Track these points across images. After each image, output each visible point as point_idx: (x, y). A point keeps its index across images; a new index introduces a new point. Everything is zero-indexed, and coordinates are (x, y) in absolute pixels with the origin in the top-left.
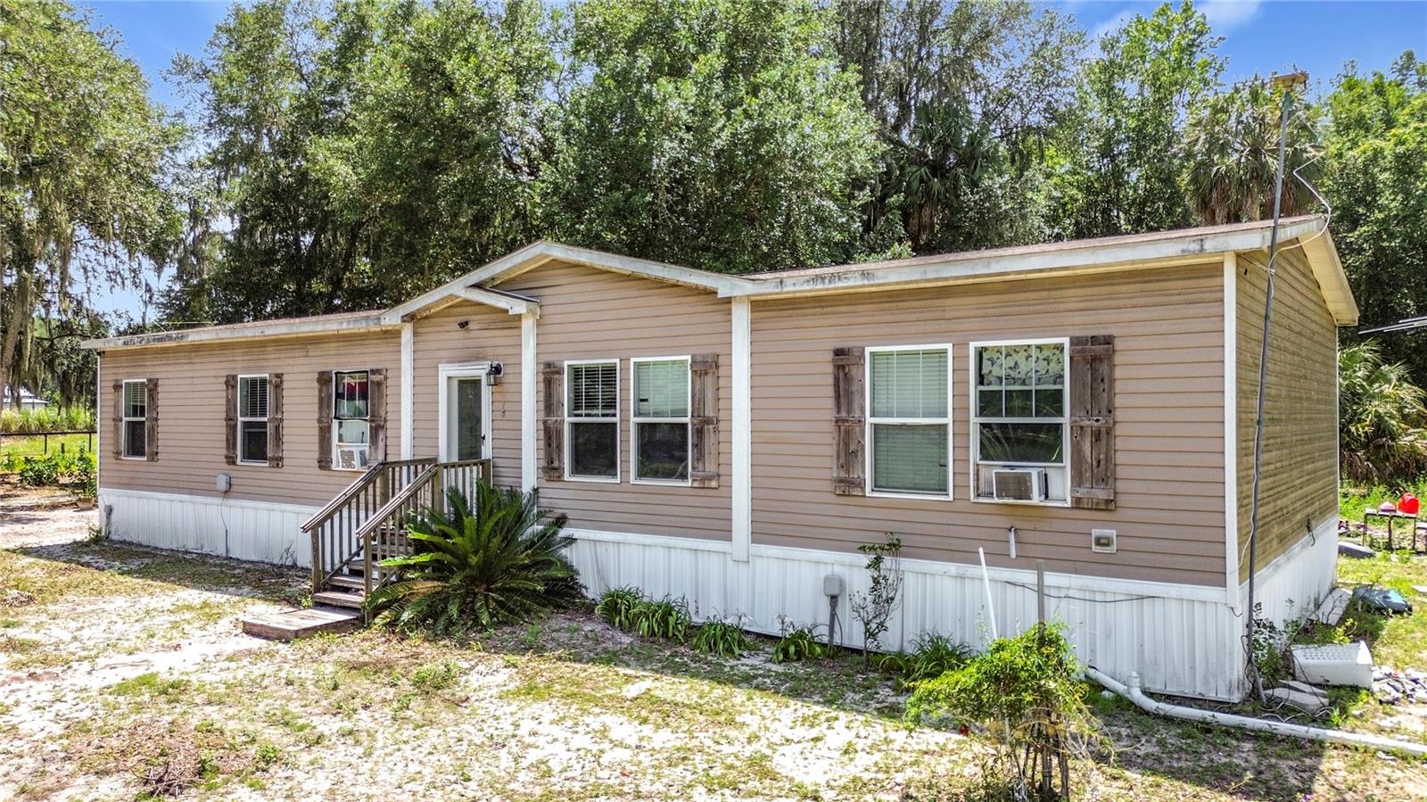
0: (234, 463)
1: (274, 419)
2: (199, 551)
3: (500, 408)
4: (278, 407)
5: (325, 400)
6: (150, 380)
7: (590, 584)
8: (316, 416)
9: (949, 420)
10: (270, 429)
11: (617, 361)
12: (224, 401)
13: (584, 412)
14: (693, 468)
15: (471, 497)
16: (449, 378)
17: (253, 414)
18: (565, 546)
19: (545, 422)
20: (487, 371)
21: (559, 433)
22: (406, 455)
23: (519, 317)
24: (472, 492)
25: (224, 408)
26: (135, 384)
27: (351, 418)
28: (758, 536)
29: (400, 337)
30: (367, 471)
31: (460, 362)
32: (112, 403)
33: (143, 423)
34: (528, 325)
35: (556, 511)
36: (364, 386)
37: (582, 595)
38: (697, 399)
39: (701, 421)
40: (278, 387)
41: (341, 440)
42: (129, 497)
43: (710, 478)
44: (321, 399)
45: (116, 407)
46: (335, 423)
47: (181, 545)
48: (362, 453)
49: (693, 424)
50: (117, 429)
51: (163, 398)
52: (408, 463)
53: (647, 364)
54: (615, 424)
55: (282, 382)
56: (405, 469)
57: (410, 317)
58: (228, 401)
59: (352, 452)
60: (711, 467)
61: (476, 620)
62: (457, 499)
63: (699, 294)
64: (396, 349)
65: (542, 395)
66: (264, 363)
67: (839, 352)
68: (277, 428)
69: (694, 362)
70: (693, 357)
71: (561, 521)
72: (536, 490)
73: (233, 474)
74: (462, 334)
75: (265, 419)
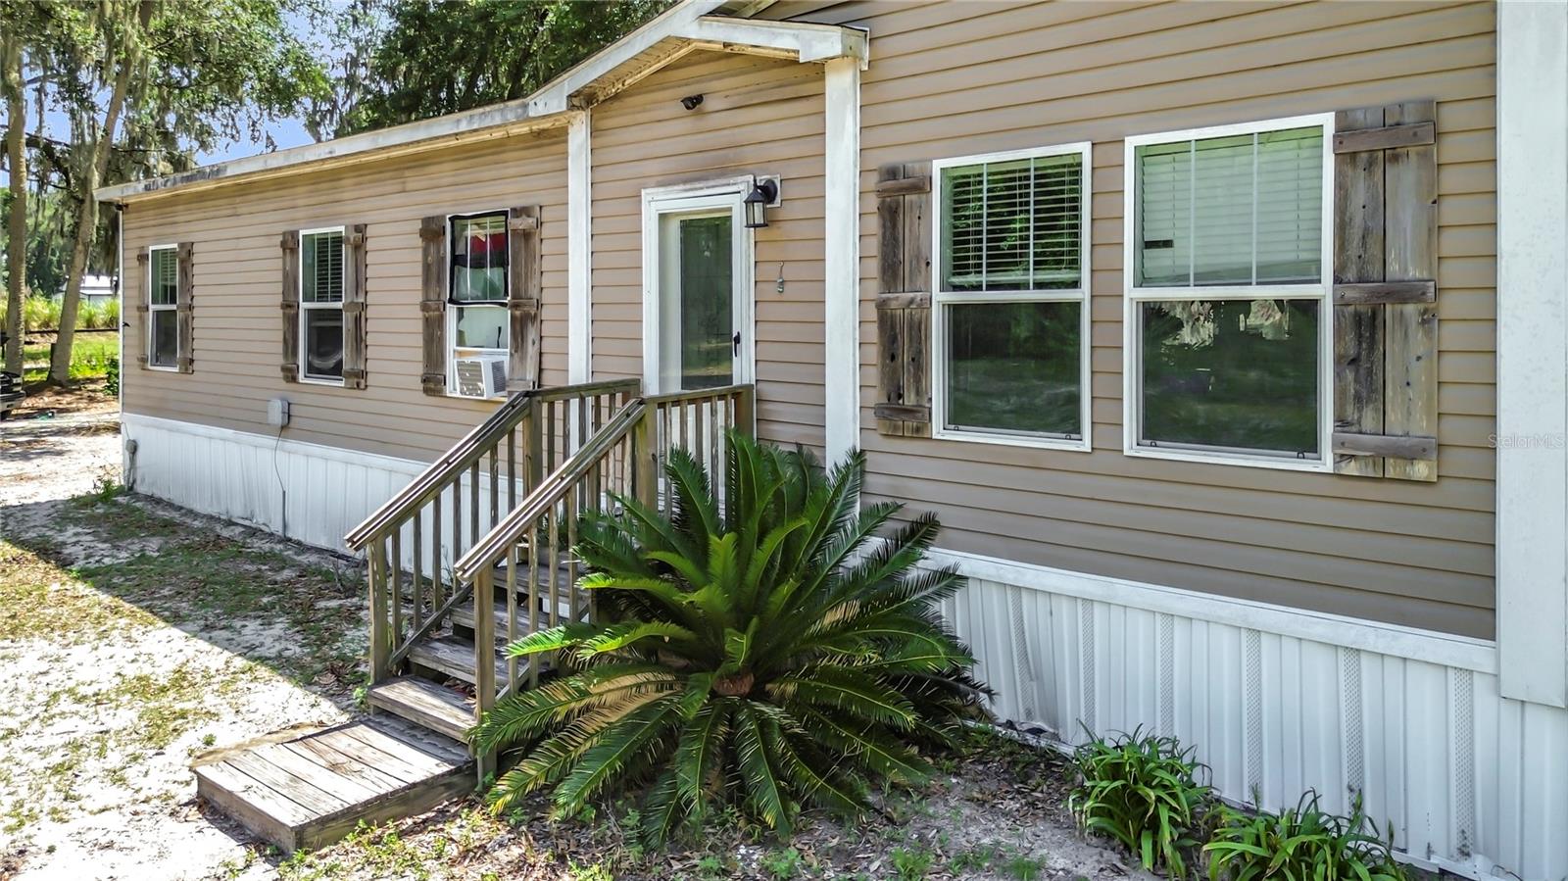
0: (294, 379)
1: (352, 305)
2: (247, 523)
3: (775, 276)
4: (359, 285)
5: (434, 269)
6: (182, 245)
7: (999, 681)
8: (419, 297)
10: (347, 323)
11: (1084, 148)
12: (279, 276)
13: (984, 278)
14: (1342, 422)
15: (714, 467)
16: (663, 217)
17: (321, 298)
18: (939, 594)
19: (881, 306)
20: (745, 196)
21: (919, 331)
22: (578, 372)
23: (818, 70)
24: (714, 457)
25: (279, 288)
26: (165, 252)
27: (477, 300)
29: (566, 141)
30: (506, 400)
31: (685, 182)
32: (136, 284)
33: (174, 312)
34: (841, 89)
35: (910, 505)
36: (500, 241)
37: (981, 710)
38: (1355, 234)
39: (1373, 293)
40: (359, 247)
41: (461, 341)
42: (158, 428)
43: (1410, 456)
44: (427, 267)
45: (141, 288)
46: (451, 311)
47: (223, 509)
48: (497, 368)
49: (1340, 304)
50: (142, 321)
51: (200, 275)
52: (580, 391)
53: (1179, 149)
54: (1076, 306)
55: (364, 239)
56: (575, 403)
57: (585, 99)
58: (286, 275)
59: (477, 365)
60: (1409, 423)
61: (754, 817)
62: (685, 469)
64: (558, 165)
65: (874, 246)
66: (338, 208)
68: (357, 320)
69: (1343, 131)
70: (1341, 116)
71: (923, 532)
72: (858, 457)
73: (295, 398)
74: (688, 123)
75: (339, 305)
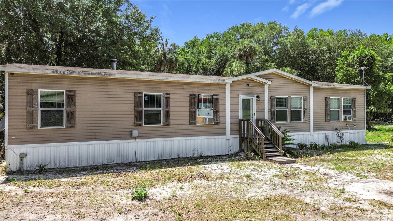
0: (140, 125)
1: (166, 109)
3: (258, 106)
4: (169, 105)
6: (69, 91)
9: (340, 109)
10: (164, 113)
11: (288, 97)
13: (280, 107)
14: (303, 119)
17: (152, 107)
19: (271, 110)
20: (255, 97)
21: (274, 112)
23: (264, 85)
25: (133, 105)
26: (52, 92)
27: (205, 109)
28: (315, 130)
31: (246, 94)
32: (25, 101)
34: (267, 87)
36: (210, 99)
38: (304, 105)
42: (46, 147)
44: (191, 103)
45: (29, 103)
46: (197, 110)
49: (303, 110)
50: (31, 114)
51: (81, 100)
53: (294, 98)
54: (287, 110)
58: (136, 102)
60: (306, 118)
63: (304, 85)
64: (224, 89)
66: (159, 89)
67: (326, 98)
68: (168, 112)
70: (303, 97)
